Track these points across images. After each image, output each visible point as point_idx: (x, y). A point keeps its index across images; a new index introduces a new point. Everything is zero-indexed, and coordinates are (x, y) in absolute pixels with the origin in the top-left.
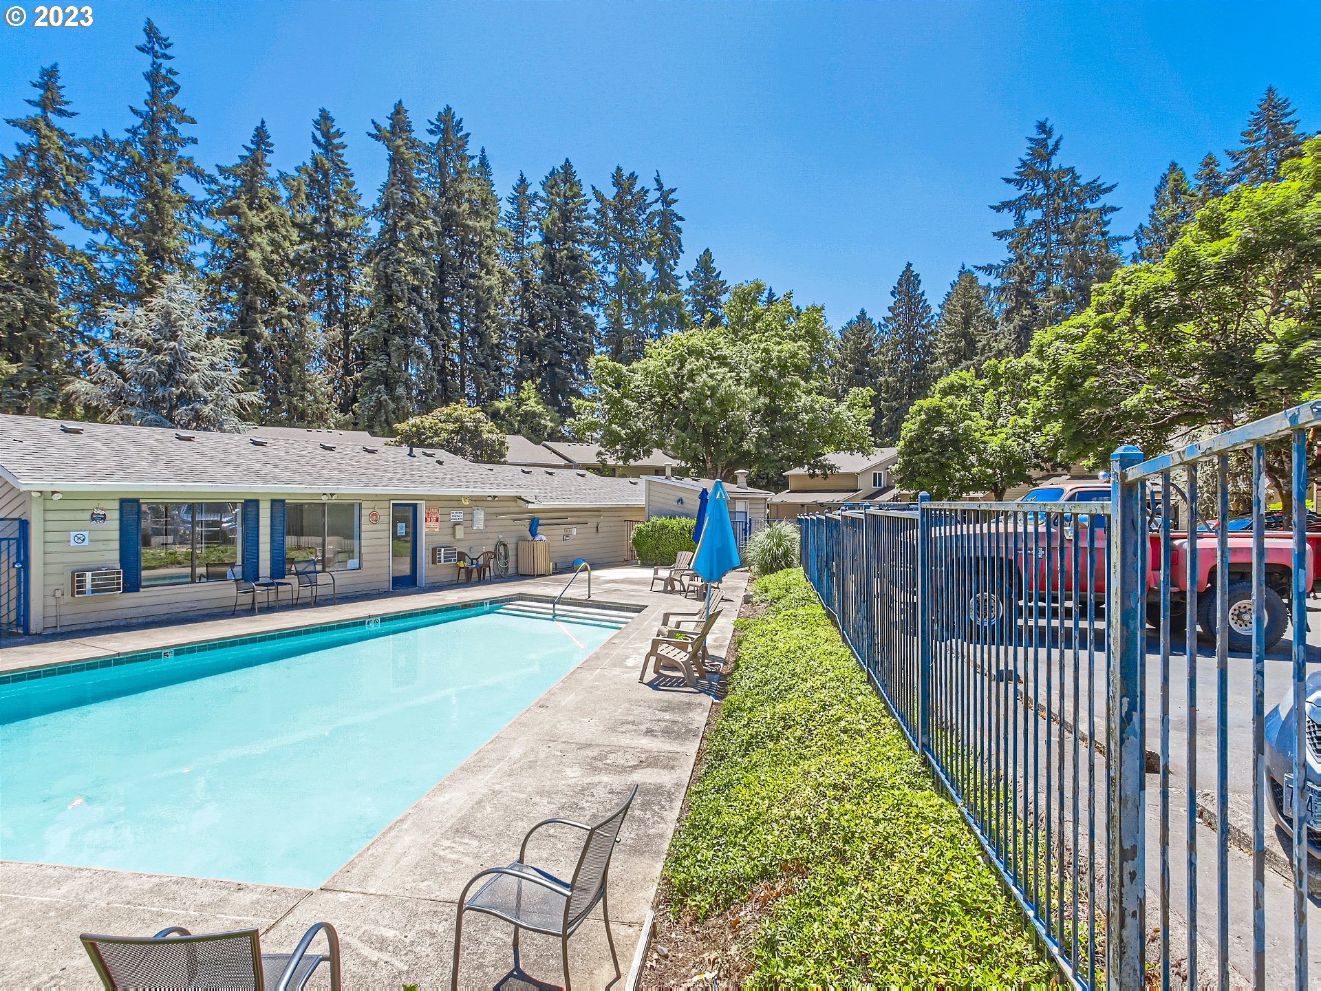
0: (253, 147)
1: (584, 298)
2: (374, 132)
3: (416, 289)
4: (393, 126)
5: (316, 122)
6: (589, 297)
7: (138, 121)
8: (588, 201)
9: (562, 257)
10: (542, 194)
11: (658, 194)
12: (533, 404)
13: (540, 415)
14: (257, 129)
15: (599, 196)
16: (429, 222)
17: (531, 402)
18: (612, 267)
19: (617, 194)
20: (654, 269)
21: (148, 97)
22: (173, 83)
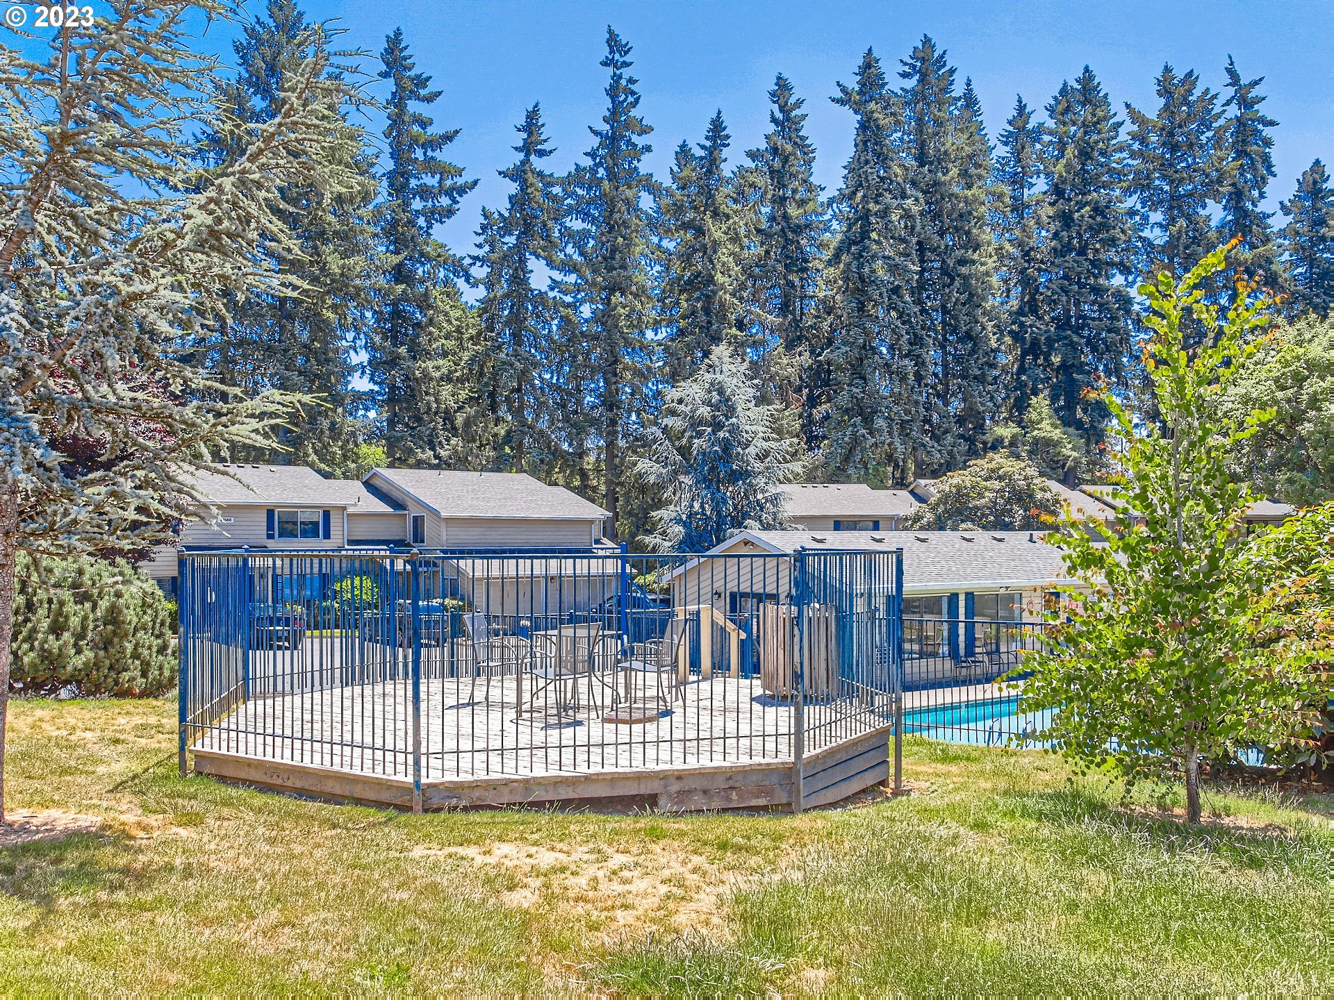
0: (708, 144)
1: (1112, 264)
2: (839, 95)
3: (896, 290)
4: (862, 84)
5: (773, 94)
6: (1121, 263)
7: (596, 141)
8: (1120, 124)
9: (1082, 216)
10: (1051, 124)
11: (1231, 91)
12: (1049, 428)
13: (1057, 444)
14: (713, 122)
15: (1136, 116)
16: (909, 201)
17: (1045, 425)
18: (1157, 217)
19: (1166, 105)
20: (1225, 208)
21: (608, 114)
22: (633, 93)
